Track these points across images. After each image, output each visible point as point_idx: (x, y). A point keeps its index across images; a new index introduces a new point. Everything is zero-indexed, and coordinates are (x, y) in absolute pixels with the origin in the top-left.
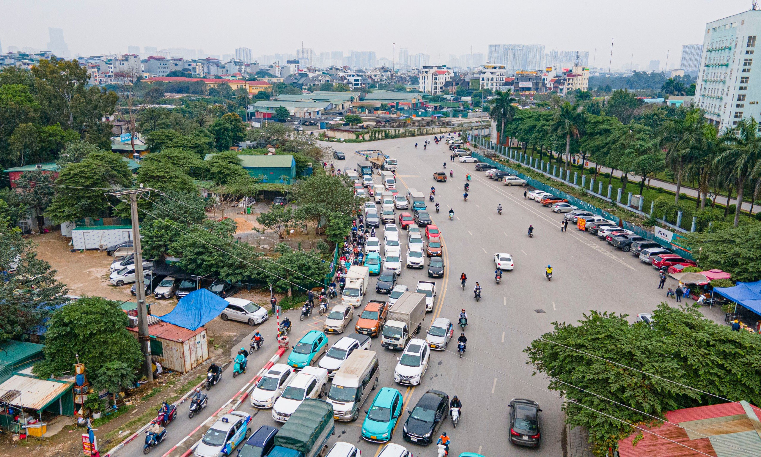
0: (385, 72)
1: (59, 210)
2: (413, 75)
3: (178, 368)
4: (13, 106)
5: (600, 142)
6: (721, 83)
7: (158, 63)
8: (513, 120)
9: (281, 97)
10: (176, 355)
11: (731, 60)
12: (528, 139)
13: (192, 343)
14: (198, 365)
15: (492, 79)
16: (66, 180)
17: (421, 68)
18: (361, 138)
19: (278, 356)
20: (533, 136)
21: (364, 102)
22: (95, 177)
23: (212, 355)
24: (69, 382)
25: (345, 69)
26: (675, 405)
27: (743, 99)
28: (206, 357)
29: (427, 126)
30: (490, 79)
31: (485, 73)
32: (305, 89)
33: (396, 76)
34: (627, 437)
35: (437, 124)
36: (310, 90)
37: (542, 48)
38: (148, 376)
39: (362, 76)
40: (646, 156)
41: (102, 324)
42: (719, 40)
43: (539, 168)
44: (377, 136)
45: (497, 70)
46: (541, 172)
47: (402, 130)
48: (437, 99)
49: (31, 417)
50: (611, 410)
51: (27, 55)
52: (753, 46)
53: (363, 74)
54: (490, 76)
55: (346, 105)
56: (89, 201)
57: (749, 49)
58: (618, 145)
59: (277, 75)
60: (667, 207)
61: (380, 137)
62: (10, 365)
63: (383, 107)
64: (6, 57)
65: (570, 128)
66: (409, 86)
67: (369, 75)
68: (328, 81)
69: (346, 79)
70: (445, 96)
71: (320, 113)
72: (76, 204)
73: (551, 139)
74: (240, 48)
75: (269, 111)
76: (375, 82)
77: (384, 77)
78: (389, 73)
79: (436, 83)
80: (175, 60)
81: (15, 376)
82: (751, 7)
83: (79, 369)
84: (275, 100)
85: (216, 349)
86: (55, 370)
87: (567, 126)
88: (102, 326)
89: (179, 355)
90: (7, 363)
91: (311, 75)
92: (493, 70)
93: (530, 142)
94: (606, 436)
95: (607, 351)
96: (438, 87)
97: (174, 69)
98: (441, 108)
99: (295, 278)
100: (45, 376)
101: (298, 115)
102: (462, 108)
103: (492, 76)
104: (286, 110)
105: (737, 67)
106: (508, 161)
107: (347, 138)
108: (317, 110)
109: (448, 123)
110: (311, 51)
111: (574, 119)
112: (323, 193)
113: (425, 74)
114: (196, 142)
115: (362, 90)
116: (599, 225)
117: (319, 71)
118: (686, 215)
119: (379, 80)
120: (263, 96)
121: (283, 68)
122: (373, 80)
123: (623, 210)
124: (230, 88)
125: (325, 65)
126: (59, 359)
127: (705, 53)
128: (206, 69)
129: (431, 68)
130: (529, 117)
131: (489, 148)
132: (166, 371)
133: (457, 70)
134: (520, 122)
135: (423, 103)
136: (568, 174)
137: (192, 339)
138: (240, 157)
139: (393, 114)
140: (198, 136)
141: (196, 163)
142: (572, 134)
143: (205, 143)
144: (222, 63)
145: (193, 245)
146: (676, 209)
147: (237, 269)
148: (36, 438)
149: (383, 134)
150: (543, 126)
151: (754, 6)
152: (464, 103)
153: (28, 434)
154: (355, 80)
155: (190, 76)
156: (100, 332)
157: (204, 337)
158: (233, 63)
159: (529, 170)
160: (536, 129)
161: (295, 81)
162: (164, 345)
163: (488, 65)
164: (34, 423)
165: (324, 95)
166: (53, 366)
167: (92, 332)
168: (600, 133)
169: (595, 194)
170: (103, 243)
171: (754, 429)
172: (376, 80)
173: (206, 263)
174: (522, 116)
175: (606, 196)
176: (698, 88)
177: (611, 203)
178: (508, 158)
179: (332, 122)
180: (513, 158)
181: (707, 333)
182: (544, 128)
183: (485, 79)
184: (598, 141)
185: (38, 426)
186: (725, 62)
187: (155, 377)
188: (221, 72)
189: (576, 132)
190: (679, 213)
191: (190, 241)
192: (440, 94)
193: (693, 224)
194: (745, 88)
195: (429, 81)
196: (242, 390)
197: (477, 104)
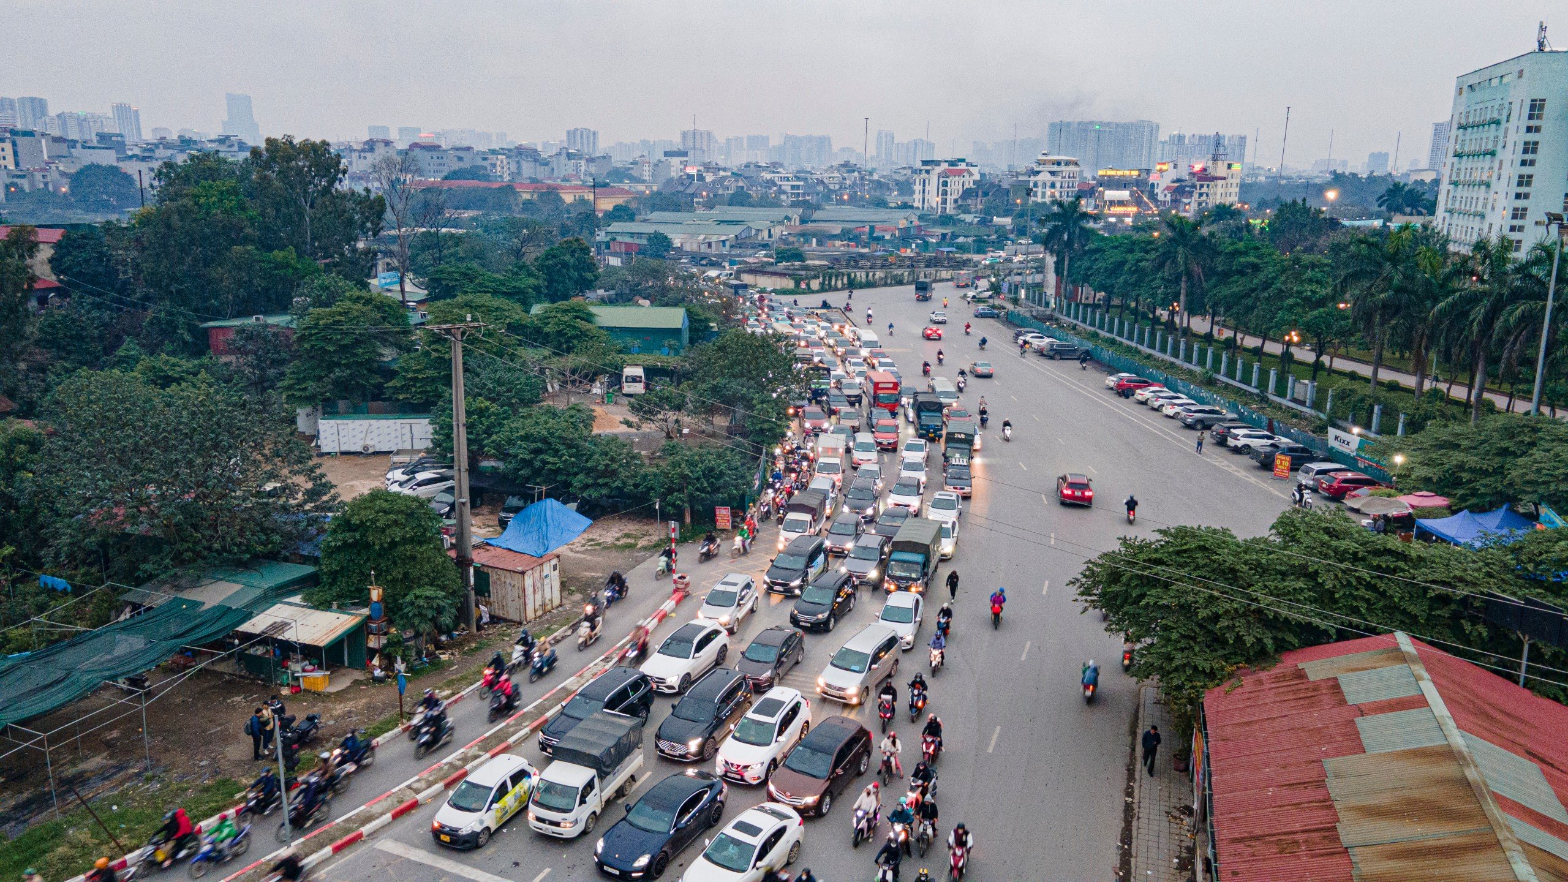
0: (848, 172)
1: (297, 387)
2: (902, 179)
3: (514, 615)
4: (220, 217)
5: (1241, 288)
6: (1483, 188)
7: (427, 155)
8: (1085, 253)
9: (656, 216)
10: (512, 594)
11: (1500, 144)
12: (1112, 286)
13: (537, 575)
14: (545, 613)
15: (1053, 185)
16: (311, 335)
17: (918, 165)
18: (803, 286)
19: (673, 602)
20: (1121, 280)
21: (810, 225)
22: (357, 332)
23: (564, 601)
24: (360, 615)
25: (774, 167)
26: (1295, 641)
27: (1523, 217)
28: (556, 602)
29: (927, 266)
30: (1049, 184)
31: (1038, 172)
32: (698, 203)
33: (870, 181)
34: (1218, 685)
35: (946, 264)
36: (710, 205)
37: (1154, 129)
38: (468, 624)
39: (805, 180)
40: (1321, 310)
41: (408, 529)
42: (1478, 107)
43: (1130, 338)
44: (833, 282)
45: (1062, 168)
46: (1133, 344)
47: (879, 274)
48: (945, 220)
49: (307, 662)
50: (1197, 649)
51: (195, 142)
52: (1539, 117)
53: (808, 176)
54: (1048, 178)
55: (777, 231)
56: (348, 372)
57: (1534, 123)
58: (1272, 291)
59: (647, 178)
60: (1355, 398)
61: (839, 285)
62: (271, 589)
63: (845, 235)
64: (157, 146)
65: (1186, 264)
66: (894, 198)
67: (819, 177)
68: (742, 187)
69: (775, 185)
70: (962, 216)
71: (728, 244)
72: (326, 376)
73: (1154, 284)
74: (576, 130)
75: (637, 241)
76: (830, 190)
77: (848, 182)
78: (856, 174)
79: (945, 193)
80: (457, 149)
81: (278, 606)
82: (1536, 47)
83: (375, 594)
84: (645, 221)
85: (571, 593)
86: (339, 597)
87: (1180, 259)
88: (407, 532)
89: (516, 592)
90: (266, 586)
91: (709, 178)
92: (1055, 168)
93: (1116, 290)
94: (1188, 685)
95: (1197, 568)
96: (950, 199)
97: (456, 166)
98: (955, 236)
99: (697, 489)
100: (324, 605)
101: (687, 248)
102: (994, 237)
103: (1053, 178)
104: (666, 237)
105: (1510, 157)
106: (1074, 328)
107: (778, 287)
108: (723, 238)
109: (965, 263)
110: (709, 134)
111: (1194, 247)
112: (740, 363)
113: (924, 175)
114: (514, 284)
115: (805, 204)
116: (1229, 428)
117: (725, 170)
118: (1389, 412)
119: (837, 187)
120: (621, 213)
121: (656, 165)
122: (826, 186)
123: (1279, 407)
124: (562, 200)
125: (737, 160)
126: (343, 582)
127: (1454, 132)
128: (513, 167)
129: (937, 163)
130: (1115, 247)
131: (1040, 304)
132: (495, 620)
133: (987, 170)
134: (1097, 256)
135: (919, 227)
136: (1182, 346)
137: (538, 569)
138: (593, 309)
139: (864, 247)
140: (517, 274)
141: (517, 317)
142: (1189, 275)
143: (530, 287)
144: (544, 155)
145: (526, 438)
146: (1371, 400)
147: (599, 477)
148: (314, 693)
149: (845, 280)
150: (1139, 261)
151: (1541, 44)
152: (999, 229)
153: (302, 687)
154: (793, 187)
155: (486, 178)
156: (405, 541)
157: (555, 569)
158: (564, 156)
159: (1113, 342)
160: (1126, 268)
161: (681, 188)
162: (493, 577)
163: (1045, 158)
164: (312, 671)
165: (736, 212)
166: (335, 591)
167: (393, 539)
168: (1241, 273)
169: (1231, 382)
170: (369, 442)
171: (1406, 662)
172: (831, 187)
173: (549, 466)
174: (1102, 244)
175: (1249, 384)
176: (1442, 199)
177: (1257, 395)
178: (1075, 322)
179: (750, 260)
180: (1084, 321)
181: (1356, 542)
182: (1141, 264)
183: (1039, 184)
184: (1238, 285)
185: (319, 674)
186: (1490, 147)
187: (479, 628)
188: (541, 173)
189: (1197, 270)
190: (1376, 408)
191: (522, 433)
192: (953, 212)
193: (1400, 426)
194: (1526, 196)
195: (933, 186)
196: (619, 645)
197: (1022, 232)
